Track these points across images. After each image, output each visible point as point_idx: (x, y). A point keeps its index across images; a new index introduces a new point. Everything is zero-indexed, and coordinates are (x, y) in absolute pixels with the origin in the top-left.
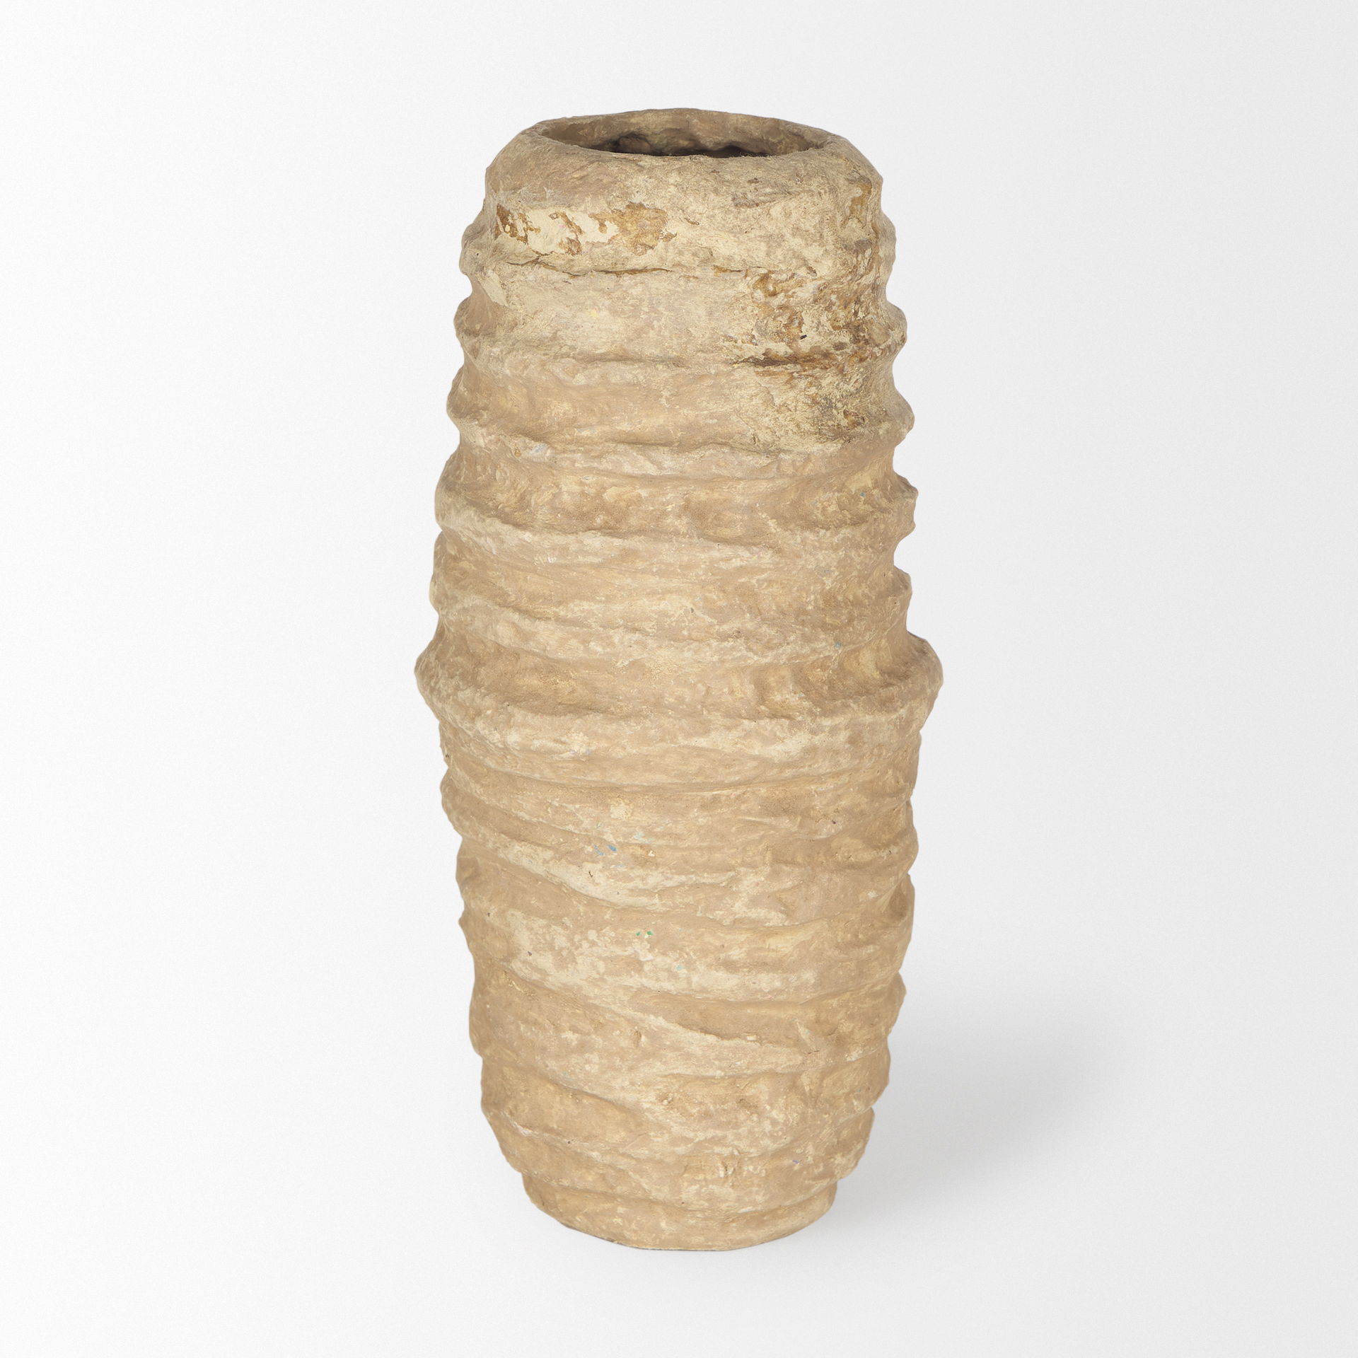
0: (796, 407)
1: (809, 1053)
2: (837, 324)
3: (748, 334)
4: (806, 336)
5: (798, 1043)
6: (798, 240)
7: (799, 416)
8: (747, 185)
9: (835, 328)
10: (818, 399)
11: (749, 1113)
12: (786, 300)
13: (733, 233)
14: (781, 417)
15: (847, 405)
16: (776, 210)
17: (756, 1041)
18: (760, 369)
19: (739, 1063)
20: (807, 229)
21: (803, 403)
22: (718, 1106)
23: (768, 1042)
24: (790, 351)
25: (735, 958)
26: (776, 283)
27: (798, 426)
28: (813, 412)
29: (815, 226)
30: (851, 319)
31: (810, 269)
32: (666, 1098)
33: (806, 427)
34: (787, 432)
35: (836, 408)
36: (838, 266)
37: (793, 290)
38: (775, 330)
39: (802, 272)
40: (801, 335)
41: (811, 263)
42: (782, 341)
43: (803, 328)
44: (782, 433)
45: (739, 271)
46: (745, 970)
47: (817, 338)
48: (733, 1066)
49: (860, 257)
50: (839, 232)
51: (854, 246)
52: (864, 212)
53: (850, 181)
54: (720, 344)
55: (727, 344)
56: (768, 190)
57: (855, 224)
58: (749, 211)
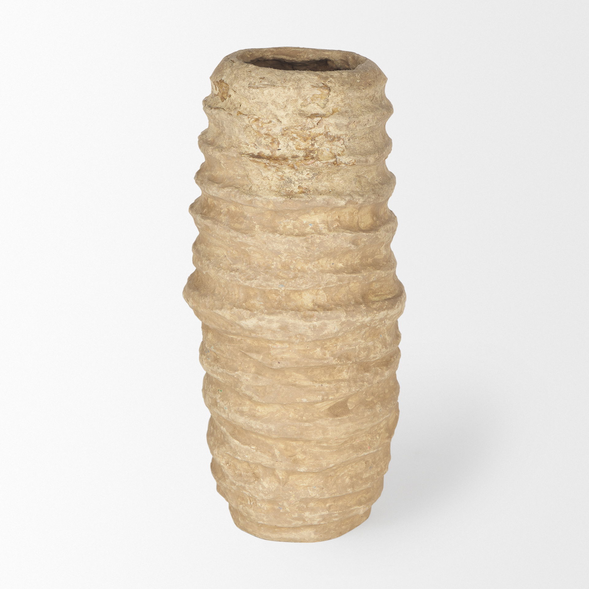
0: (272, 179)
1: (277, 461)
2: (299, 147)
3: (254, 143)
4: (280, 149)
5: (273, 455)
6: (274, 107)
7: (272, 183)
8: (259, 79)
9: (297, 149)
10: (284, 178)
11: (254, 479)
12: (267, 131)
13: (247, 98)
14: (264, 181)
15: (302, 183)
16: (266, 91)
17: (255, 449)
18: (251, 159)
19: (246, 456)
20: (279, 103)
21: (276, 178)
22: (245, 473)
23: (260, 451)
24: (270, 154)
25: (244, 410)
26: (263, 123)
27: (270, 187)
28: (280, 183)
29: (283, 103)
30: (309, 147)
31: (278, 120)
32: (228, 464)
33: (274, 188)
34: (265, 188)
35: (294, 183)
36: (292, 121)
37: (271, 128)
38: (265, 144)
39: (274, 121)
40: (278, 148)
41: (279, 118)
42: (269, 149)
43: (280, 146)
44: (262, 189)
45: (246, 115)
46: (246, 416)
47: (286, 151)
48: (244, 457)
49: (309, 120)
50: (299, 107)
51: (309, 115)
52: (322, 101)
53: (313, 87)
54: (241, 145)
55: (244, 145)
56: (266, 83)
57: (316, 106)
58: (254, 90)
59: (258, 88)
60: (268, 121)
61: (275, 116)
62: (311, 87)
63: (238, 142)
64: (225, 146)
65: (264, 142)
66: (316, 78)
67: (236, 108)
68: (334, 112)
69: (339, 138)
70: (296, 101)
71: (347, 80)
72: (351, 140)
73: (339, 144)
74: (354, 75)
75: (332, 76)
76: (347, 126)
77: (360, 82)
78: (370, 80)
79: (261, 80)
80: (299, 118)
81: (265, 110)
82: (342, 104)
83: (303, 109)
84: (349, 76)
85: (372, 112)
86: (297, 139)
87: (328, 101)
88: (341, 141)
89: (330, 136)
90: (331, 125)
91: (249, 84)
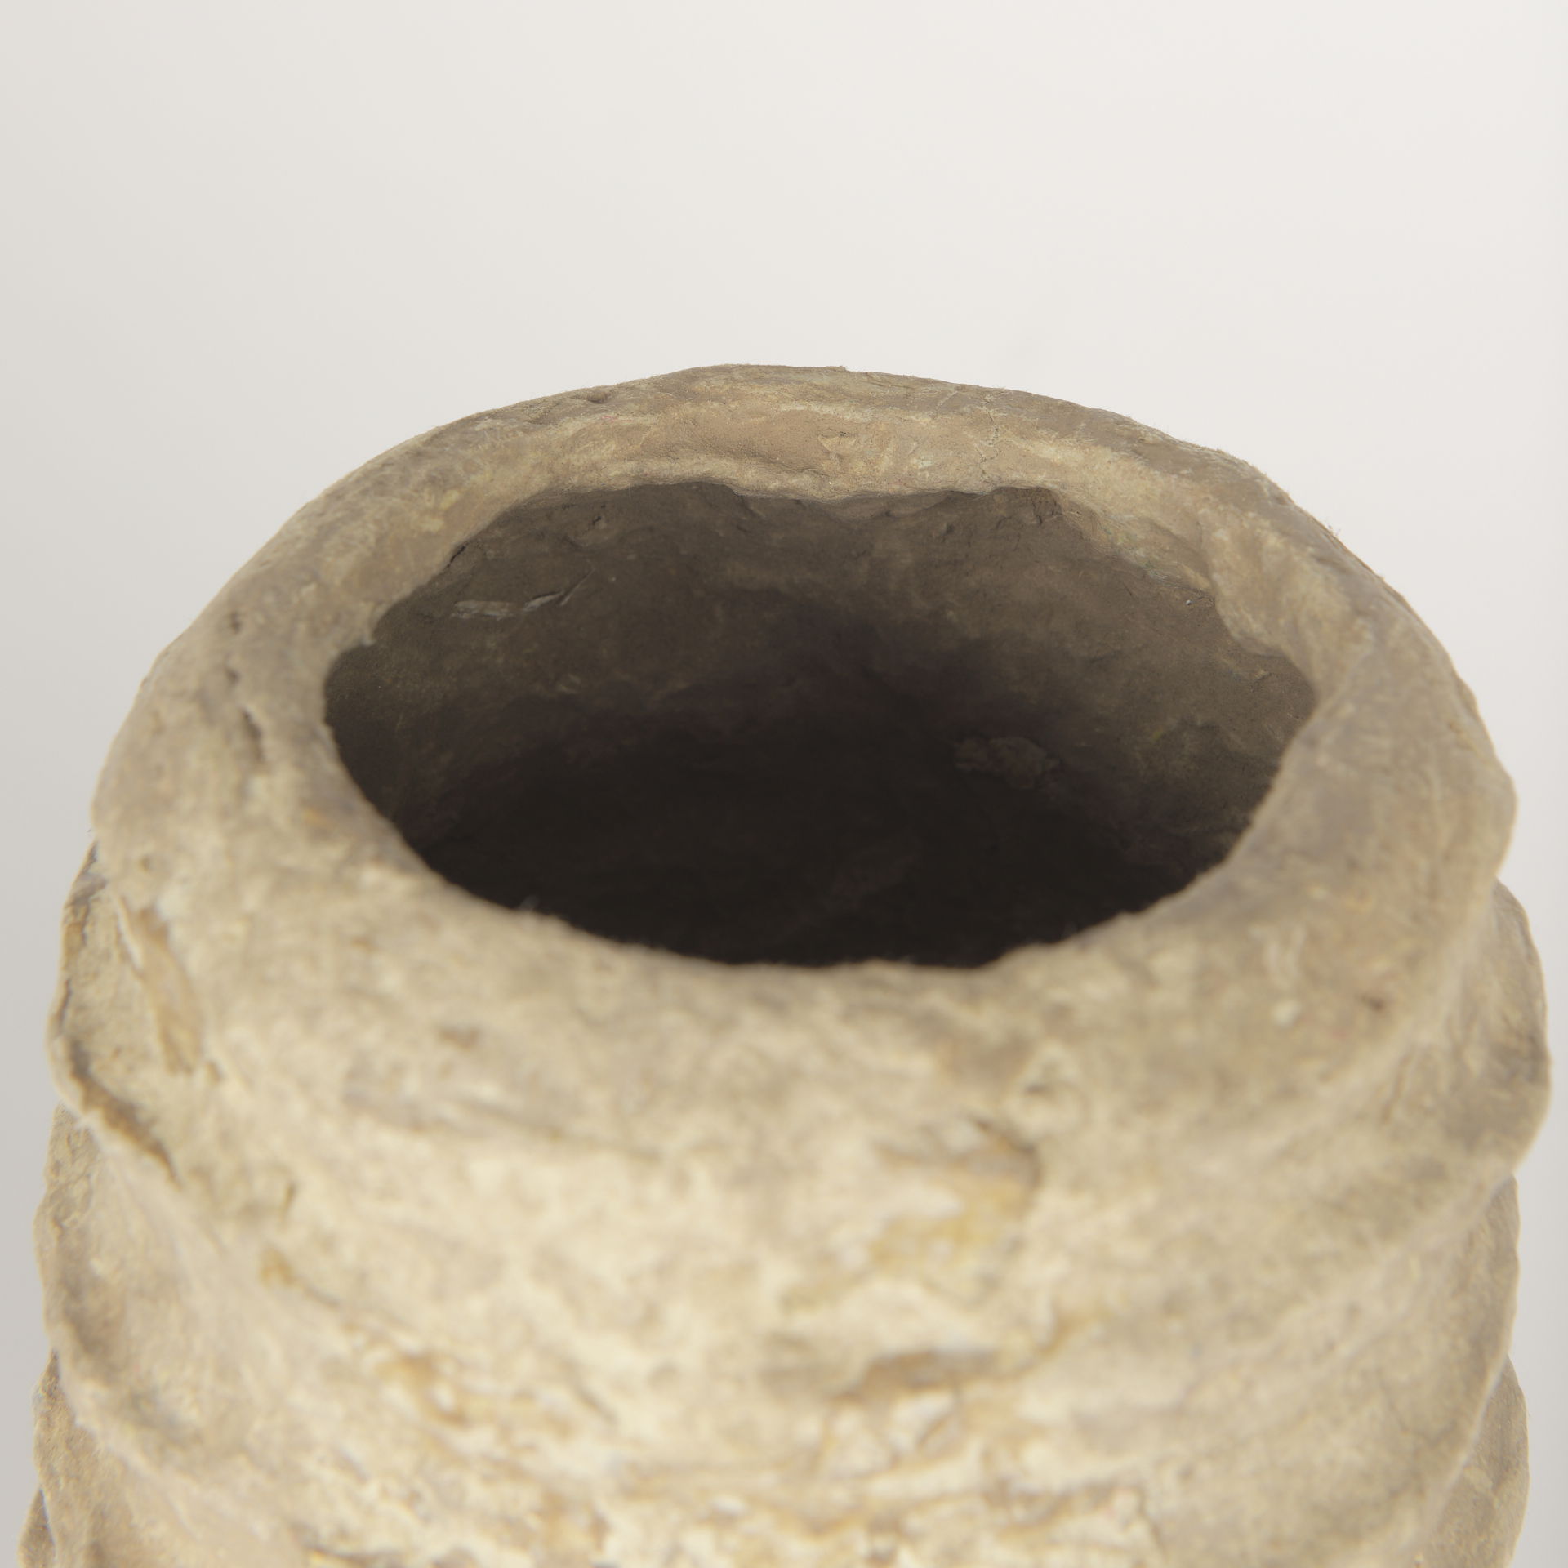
3: (401, 1481)
8: (430, 1040)
16: (489, 1170)
26: (461, 1391)
31: (590, 1401)
36: (705, 1427)
37: (531, 1435)
38: (495, 1508)
39: (559, 1397)
41: (597, 1386)
42: (525, 1548)
43: (612, 1543)
52: (971, 1264)
53: (893, 1157)
54: (310, 1465)
55: (329, 1474)
56: (488, 1091)
60: (511, 1386)
61: (570, 1370)
62: (870, 1160)
66: (921, 1064)
67: (252, 1212)
68: (1063, 1326)
70: (744, 1271)
73: (1101, 1525)
74: (1251, 962)
77: (1299, 1020)
79: (448, 1052)
81: (477, 1305)
83: (804, 1322)
85: (1387, 1232)
91: (353, 1075)
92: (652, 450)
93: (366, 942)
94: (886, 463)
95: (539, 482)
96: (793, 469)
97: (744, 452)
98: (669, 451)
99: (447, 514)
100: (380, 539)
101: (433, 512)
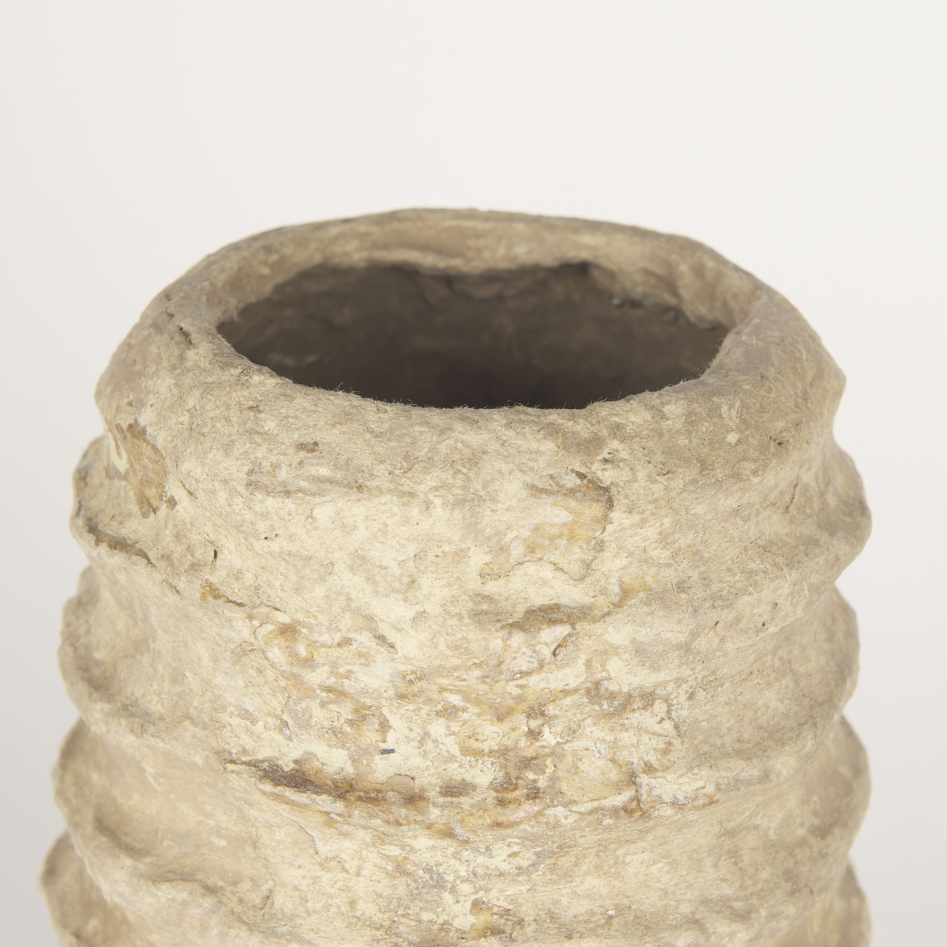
0: (359, 869)
2: (476, 745)
3: (277, 717)
4: (392, 751)
6: (359, 580)
7: (361, 887)
8: (291, 451)
9: (466, 751)
10: (410, 868)
12: (333, 679)
13: (243, 532)
14: (326, 877)
15: (487, 890)
16: (324, 512)
20: (385, 564)
21: (376, 865)
24: (350, 770)
26: (312, 644)
27: (352, 903)
28: (394, 887)
29: (401, 564)
30: (517, 741)
31: (381, 639)
33: (367, 908)
34: (327, 907)
35: (453, 890)
36: (442, 647)
37: (348, 667)
38: (327, 724)
39: (364, 639)
40: (383, 746)
41: (385, 629)
42: (343, 746)
43: (391, 736)
44: (318, 906)
45: (240, 605)
47: (417, 761)
49: (518, 639)
50: (474, 583)
51: (519, 615)
52: (577, 553)
53: (536, 491)
54: (225, 718)
55: (236, 721)
56: (324, 471)
57: (547, 572)
58: (271, 503)
59: (287, 493)
60: (337, 638)
61: (369, 621)
62: (524, 493)
63: (211, 701)
64: (156, 707)
65: (319, 715)
66: (548, 446)
67: (195, 567)
68: (626, 593)
69: (648, 698)
70: (460, 555)
71: (683, 441)
72: (701, 695)
73: (647, 719)
74: (714, 412)
75: (617, 430)
76: (685, 648)
77: (739, 442)
78: (780, 424)
79: (302, 454)
80: (474, 635)
81: (320, 591)
82: (662, 555)
83: (491, 588)
84: (691, 420)
85: (790, 565)
86: (464, 710)
87: (600, 546)
88: (660, 707)
89: (612, 696)
90: (616, 650)
91: (251, 472)
92: (375, 246)
93: (256, 409)
94: (501, 251)
95: (318, 258)
96: (452, 254)
97: (425, 248)
98: (386, 247)
99: (272, 266)
100: (240, 270)
101: (265, 263)
